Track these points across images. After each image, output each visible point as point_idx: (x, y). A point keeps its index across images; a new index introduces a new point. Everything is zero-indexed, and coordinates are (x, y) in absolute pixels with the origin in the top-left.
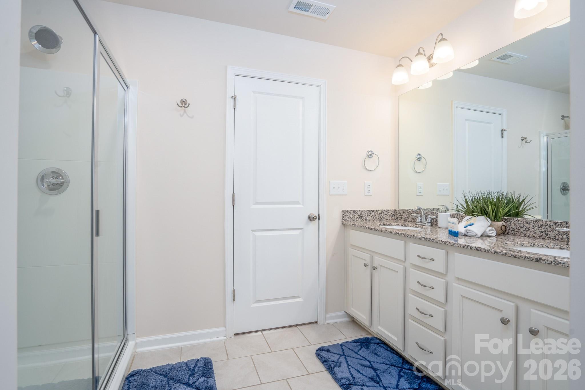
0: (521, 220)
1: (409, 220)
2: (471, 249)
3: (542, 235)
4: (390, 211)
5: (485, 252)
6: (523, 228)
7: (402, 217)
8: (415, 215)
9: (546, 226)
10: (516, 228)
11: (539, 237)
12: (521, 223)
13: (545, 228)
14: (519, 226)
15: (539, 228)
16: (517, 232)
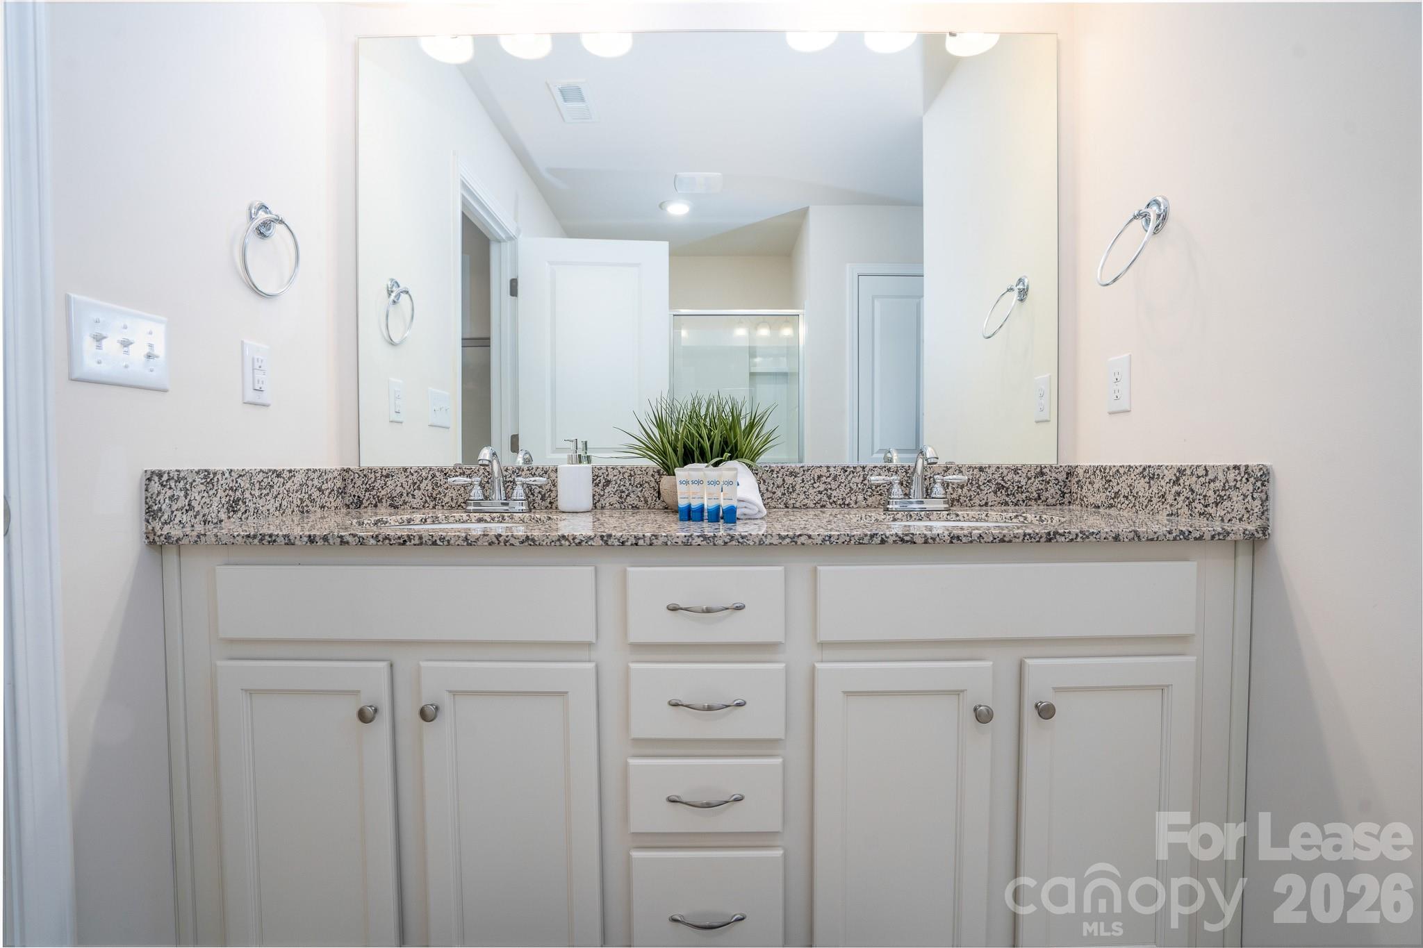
0: (778, 470)
1: (415, 502)
2: (883, 542)
3: (820, 500)
4: (330, 476)
5: (926, 542)
6: (782, 488)
7: (383, 492)
8: (462, 480)
9: (829, 477)
10: (767, 490)
11: (815, 504)
12: (777, 477)
13: (825, 482)
14: (773, 484)
15: (815, 485)
16: (768, 498)
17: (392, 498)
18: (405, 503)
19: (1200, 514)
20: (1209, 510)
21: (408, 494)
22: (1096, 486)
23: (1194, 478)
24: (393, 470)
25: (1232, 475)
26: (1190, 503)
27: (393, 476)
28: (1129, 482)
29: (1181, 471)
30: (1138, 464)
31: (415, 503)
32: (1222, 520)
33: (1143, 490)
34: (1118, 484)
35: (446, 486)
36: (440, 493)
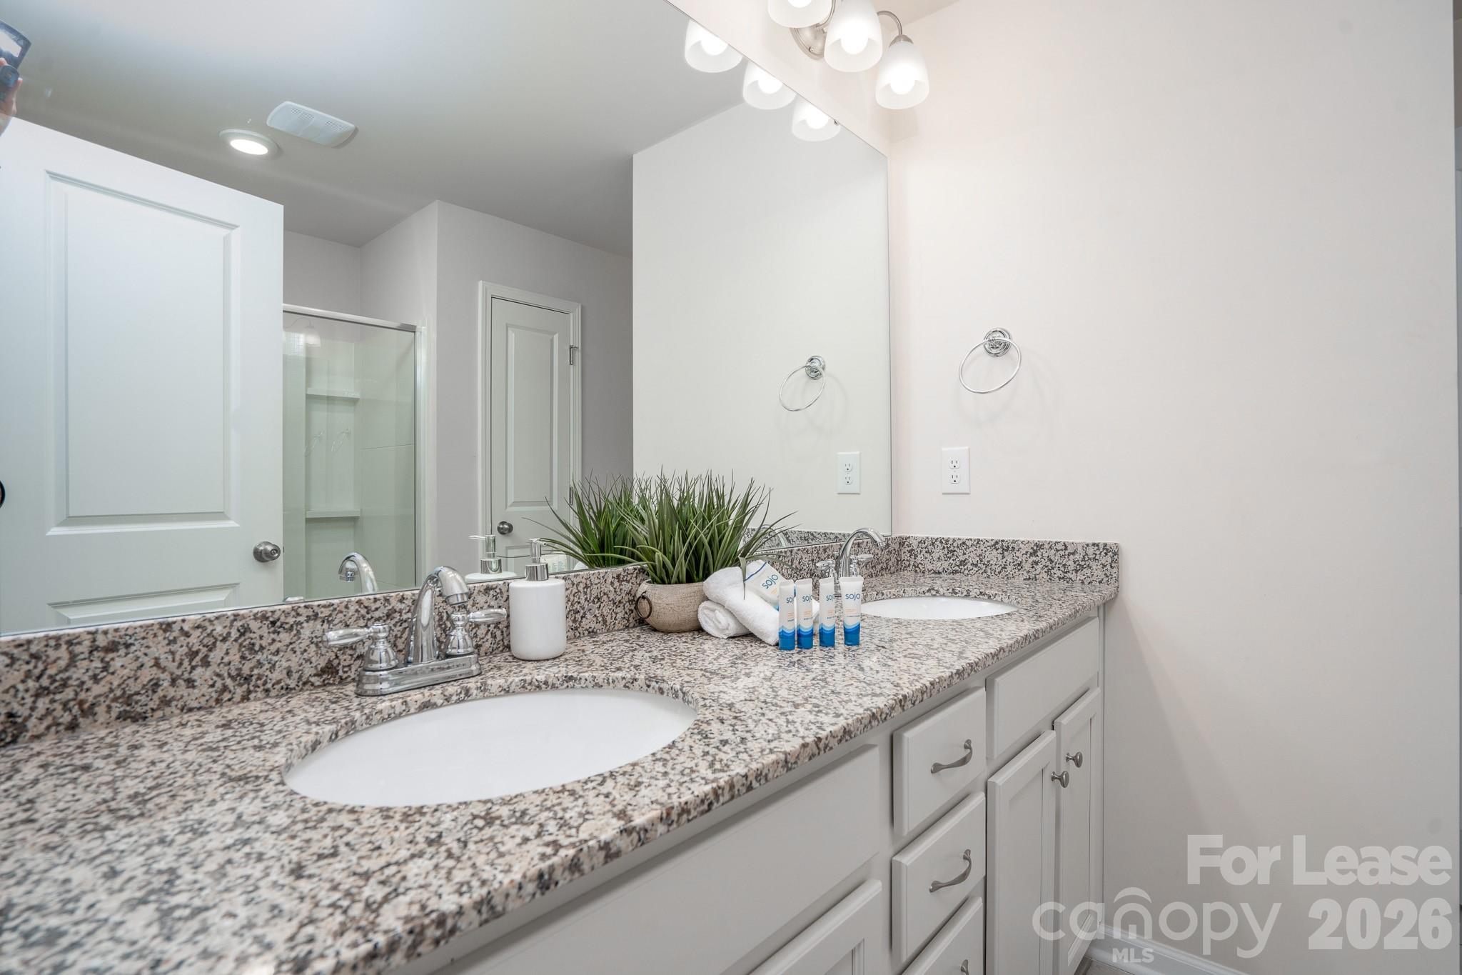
17: (128, 699)
18: (165, 702)
19: (1060, 578)
20: (1069, 575)
21: (173, 682)
22: (936, 555)
23: (1053, 552)
24: (130, 632)
25: (1091, 551)
26: (1049, 570)
27: (127, 646)
28: (979, 552)
29: (1039, 546)
30: (988, 538)
31: (192, 697)
32: (1083, 583)
33: (995, 560)
34: (965, 554)
35: (273, 648)
36: (260, 664)
